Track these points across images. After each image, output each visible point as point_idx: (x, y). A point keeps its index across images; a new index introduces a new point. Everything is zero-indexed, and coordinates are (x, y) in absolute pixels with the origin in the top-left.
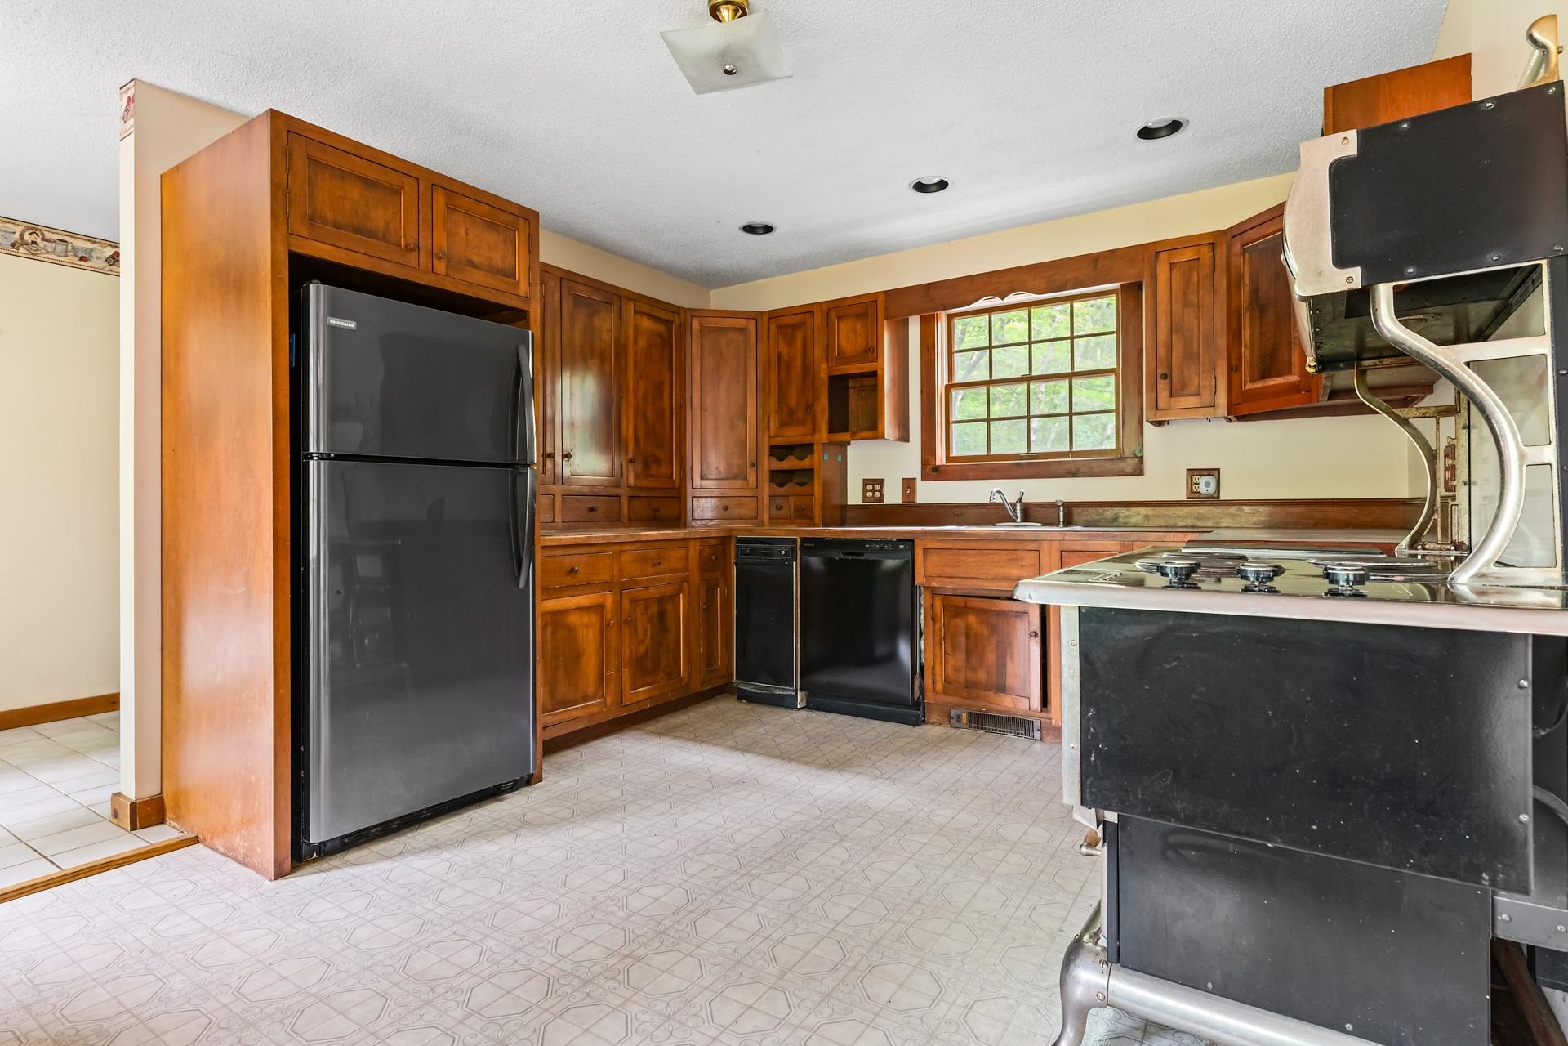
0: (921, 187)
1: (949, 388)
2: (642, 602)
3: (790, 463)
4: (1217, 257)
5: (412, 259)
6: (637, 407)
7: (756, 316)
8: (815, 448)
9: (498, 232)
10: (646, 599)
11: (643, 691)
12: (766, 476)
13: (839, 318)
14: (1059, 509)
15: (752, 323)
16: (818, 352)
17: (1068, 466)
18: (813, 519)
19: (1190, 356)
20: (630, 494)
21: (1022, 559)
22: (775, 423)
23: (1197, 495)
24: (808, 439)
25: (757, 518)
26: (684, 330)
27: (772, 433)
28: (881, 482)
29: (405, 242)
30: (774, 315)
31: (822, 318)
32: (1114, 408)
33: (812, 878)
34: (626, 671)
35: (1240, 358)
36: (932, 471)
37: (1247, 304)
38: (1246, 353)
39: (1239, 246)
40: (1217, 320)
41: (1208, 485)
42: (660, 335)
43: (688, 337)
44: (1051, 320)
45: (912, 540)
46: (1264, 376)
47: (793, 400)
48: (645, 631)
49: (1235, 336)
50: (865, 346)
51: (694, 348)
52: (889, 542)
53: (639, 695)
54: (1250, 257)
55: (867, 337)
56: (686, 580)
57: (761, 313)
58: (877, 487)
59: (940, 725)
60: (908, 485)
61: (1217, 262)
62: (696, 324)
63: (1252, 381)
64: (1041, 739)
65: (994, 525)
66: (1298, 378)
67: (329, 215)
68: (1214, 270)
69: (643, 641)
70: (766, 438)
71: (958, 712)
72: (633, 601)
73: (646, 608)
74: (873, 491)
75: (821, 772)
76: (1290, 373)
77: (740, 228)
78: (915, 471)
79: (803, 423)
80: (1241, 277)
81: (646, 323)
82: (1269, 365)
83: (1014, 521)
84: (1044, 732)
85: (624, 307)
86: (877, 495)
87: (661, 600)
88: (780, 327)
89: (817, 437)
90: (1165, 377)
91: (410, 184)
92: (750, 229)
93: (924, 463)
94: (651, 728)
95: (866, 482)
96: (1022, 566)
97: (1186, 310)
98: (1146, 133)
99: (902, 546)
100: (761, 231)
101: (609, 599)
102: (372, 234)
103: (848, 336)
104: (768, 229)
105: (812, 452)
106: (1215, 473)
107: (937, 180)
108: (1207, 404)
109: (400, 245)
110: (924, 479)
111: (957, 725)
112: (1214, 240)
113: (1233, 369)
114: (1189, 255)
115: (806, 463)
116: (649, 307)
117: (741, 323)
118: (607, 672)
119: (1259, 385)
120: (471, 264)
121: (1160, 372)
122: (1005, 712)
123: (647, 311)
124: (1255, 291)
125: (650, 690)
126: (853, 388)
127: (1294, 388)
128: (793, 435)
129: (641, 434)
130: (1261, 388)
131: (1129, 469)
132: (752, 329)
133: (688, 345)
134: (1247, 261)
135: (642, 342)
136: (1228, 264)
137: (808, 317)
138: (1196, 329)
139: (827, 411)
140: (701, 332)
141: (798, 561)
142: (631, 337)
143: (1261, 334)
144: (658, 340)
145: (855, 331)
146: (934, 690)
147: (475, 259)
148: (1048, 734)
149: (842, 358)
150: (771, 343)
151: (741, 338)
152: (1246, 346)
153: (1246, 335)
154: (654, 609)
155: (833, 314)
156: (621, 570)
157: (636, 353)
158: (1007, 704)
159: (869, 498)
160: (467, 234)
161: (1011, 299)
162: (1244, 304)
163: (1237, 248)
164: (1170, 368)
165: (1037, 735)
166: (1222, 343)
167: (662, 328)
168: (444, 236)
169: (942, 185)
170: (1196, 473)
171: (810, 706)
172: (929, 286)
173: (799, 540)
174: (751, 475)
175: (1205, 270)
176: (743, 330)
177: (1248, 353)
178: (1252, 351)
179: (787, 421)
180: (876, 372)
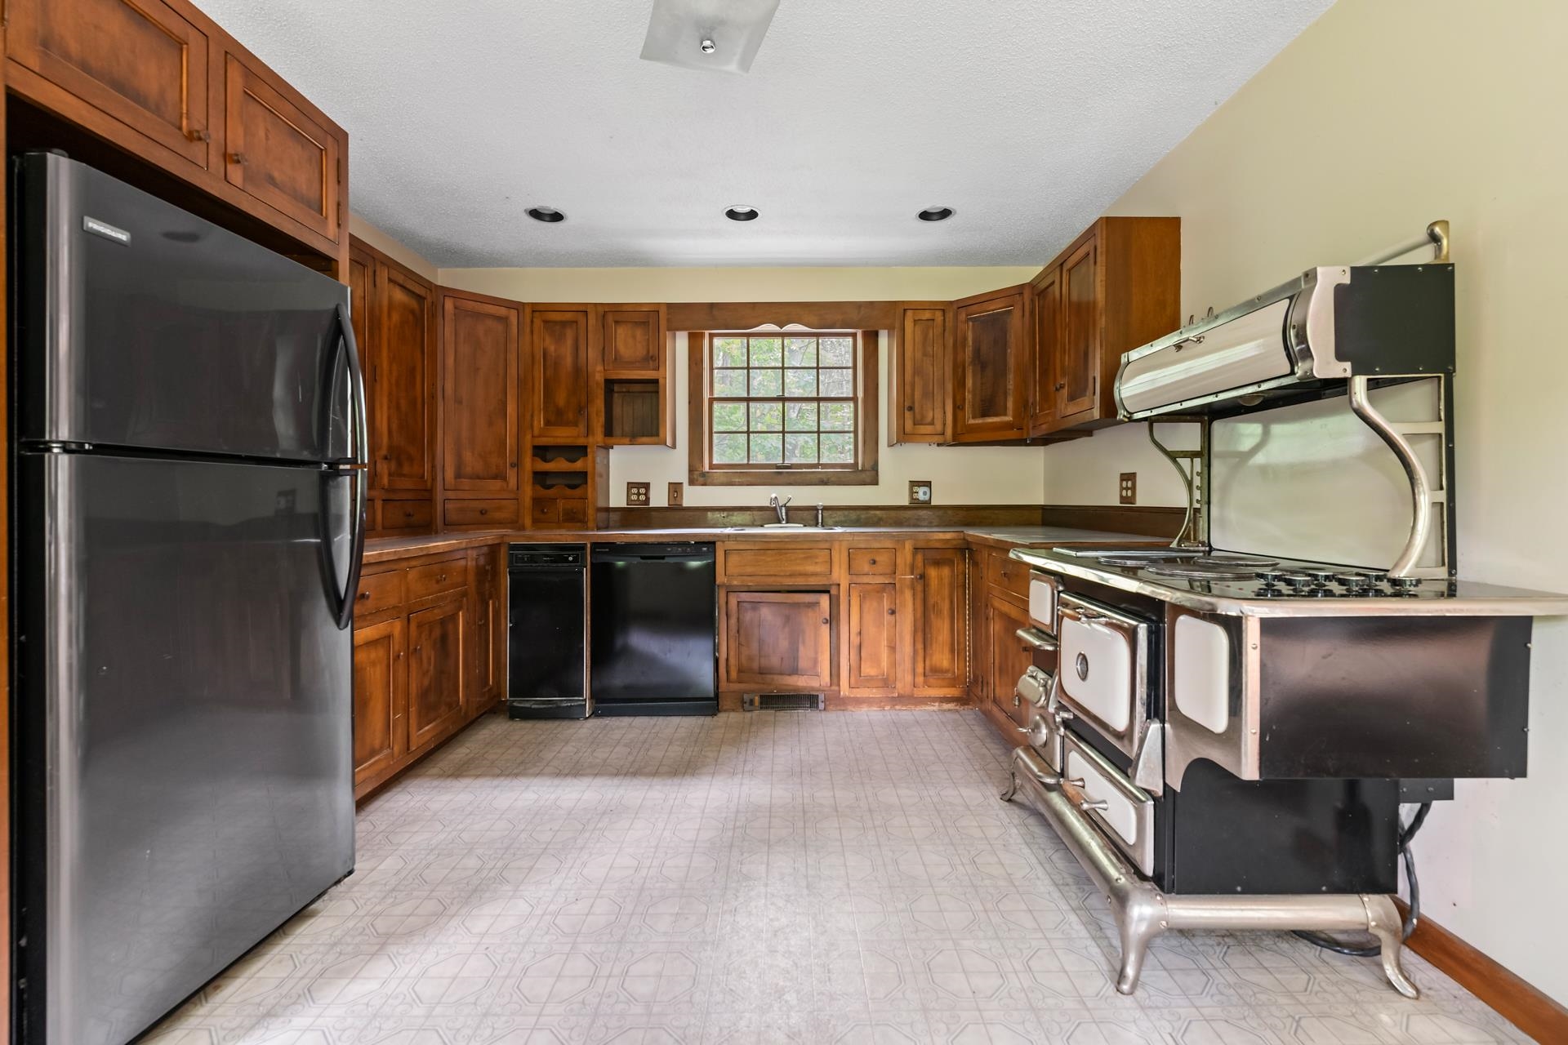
0: (732, 214)
1: (712, 400)
2: (427, 626)
3: (559, 465)
4: (947, 320)
5: (197, 151)
6: (390, 394)
7: (518, 306)
8: (589, 450)
9: (303, 147)
10: (430, 622)
11: (428, 730)
12: (527, 477)
13: (617, 322)
14: (818, 512)
15: (513, 313)
16: (593, 354)
17: (820, 476)
18: (586, 522)
19: (928, 395)
20: (384, 498)
21: (816, 557)
22: (539, 421)
23: (916, 501)
24: (581, 441)
25: (517, 522)
26: (436, 311)
27: (536, 432)
28: (647, 486)
29: (187, 124)
30: (537, 309)
31: (597, 320)
32: (852, 429)
33: (446, 897)
34: (413, 710)
35: (964, 399)
36: (697, 476)
37: (970, 360)
38: (968, 396)
39: (964, 316)
40: (946, 368)
41: (925, 493)
42: (412, 312)
43: (440, 319)
44: (801, 351)
45: (714, 543)
46: (984, 415)
47: (561, 398)
48: (429, 659)
49: (960, 384)
50: (645, 353)
51: (447, 330)
52: (687, 544)
53: (423, 735)
54: (973, 326)
55: (648, 345)
56: (464, 594)
57: (523, 304)
58: (643, 491)
59: (733, 710)
60: (675, 489)
61: (947, 324)
62: (449, 305)
63: (973, 418)
64: (825, 709)
65: (762, 526)
66: (1011, 419)
67: (74, 47)
68: (944, 330)
69: (428, 671)
70: (529, 437)
71: (751, 696)
72: (420, 626)
73: (431, 632)
74: (639, 494)
75: (556, 781)
76: (1005, 415)
77: (525, 211)
78: (683, 477)
79: (575, 424)
80: (965, 339)
81: (399, 296)
82: (988, 407)
83: (780, 522)
84: (828, 703)
85: (378, 273)
86: (642, 498)
87: (443, 622)
88: (546, 322)
89: (590, 439)
90: (911, 408)
91: (195, 40)
92: (536, 214)
93: (691, 470)
94: (434, 771)
95: (630, 485)
96: (816, 563)
97: (925, 358)
98: (925, 216)
99: (705, 549)
100: (547, 219)
101: (397, 627)
102: (140, 99)
103: (627, 342)
104: (557, 217)
105: (586, 455)
106: (928, 484)
107: (747, 209)
108: (939, 432)
109: (180, 128)
110: (692, 482)
111: (751, 708)
112: (944, 307)
113: (958, 407)
114: (927, 315)
115: (578, 465)
116: (403, 277)
117: (502, 311)
118: (394, 715)
119: (979, 421)
120: (271, 180)
121: (907, 404)
122: (795, 690)
123: (401, 282)
124: (977, 352)
125: (433, 728)
126: (618, 392)
127: (1008, 426)
128: (563, 435)
129: (394, 426)
130: (982, 424)
131: (868, 480)
132: (514, 320)
133: (440, 328)
134: (970, 327)
135: (396, 317)
136: (956, 328)
137: (581, 318)
138: (931, 373)
139: (603, 414)
140: (455, 315)
141: (589, 567)
142: (385, 309)
143: (982, 384)
144: (411, 318)
145: (634, 337)
146: (728, 680)
147: (276, 174)
148: (830, 704)
149: (618, 361)
150: (535, 337)
151: (500, 327)
152: (969, 392)
153: (969, 383)
154: (437, 632)
155: (610, 319)
156: (408, 590)
157: (389, 329)
158: (802, 682)
159: (634, 500)
160: (267, 138)
161: (791, 328)
162: (968, 360)
163: (963, 316)
164: (913, 403)
165: (821, 706)
166: (949, 387)
167: (414, 304)
168: (241, 131)
169: (752, 215)
170: (915, 484)
171: (595, 714)
172: (712, 305)
173: (589, 545)
174: (511, 475)
175: (938, 330)
176: (504, 320)
177: (970, 396)
178: (974, 395)
179: (556, 418)
180: (658, 380)
